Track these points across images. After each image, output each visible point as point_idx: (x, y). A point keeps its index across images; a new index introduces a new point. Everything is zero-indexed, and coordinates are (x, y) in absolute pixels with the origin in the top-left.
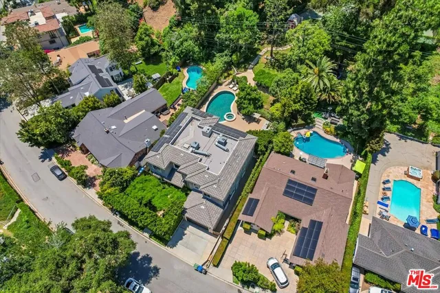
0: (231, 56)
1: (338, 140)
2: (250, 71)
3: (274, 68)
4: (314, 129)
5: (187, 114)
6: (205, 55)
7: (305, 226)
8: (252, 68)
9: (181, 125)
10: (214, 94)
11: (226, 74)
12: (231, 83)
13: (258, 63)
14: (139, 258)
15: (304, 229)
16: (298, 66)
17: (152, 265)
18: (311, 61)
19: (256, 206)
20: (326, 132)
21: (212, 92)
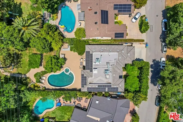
0: (23, 91)
1: (60, 11)
2: (28, 75)
3: (20, 61)
4: (58, 25)
5: (88, 88)
6: (25, 109)
7: (117, 12)
8: (25, 75)
9: (97, 87)
10: (54, 87)
11: (36, 88)
12: (41, 82)
13: (19, 73)
14: (152, 69)
15: (119, 11)
16: (25, 40)
17: (153, 63)
18: (19, 33)
19: (119, 33)
20: (57, 18)
21: (53, 89)
